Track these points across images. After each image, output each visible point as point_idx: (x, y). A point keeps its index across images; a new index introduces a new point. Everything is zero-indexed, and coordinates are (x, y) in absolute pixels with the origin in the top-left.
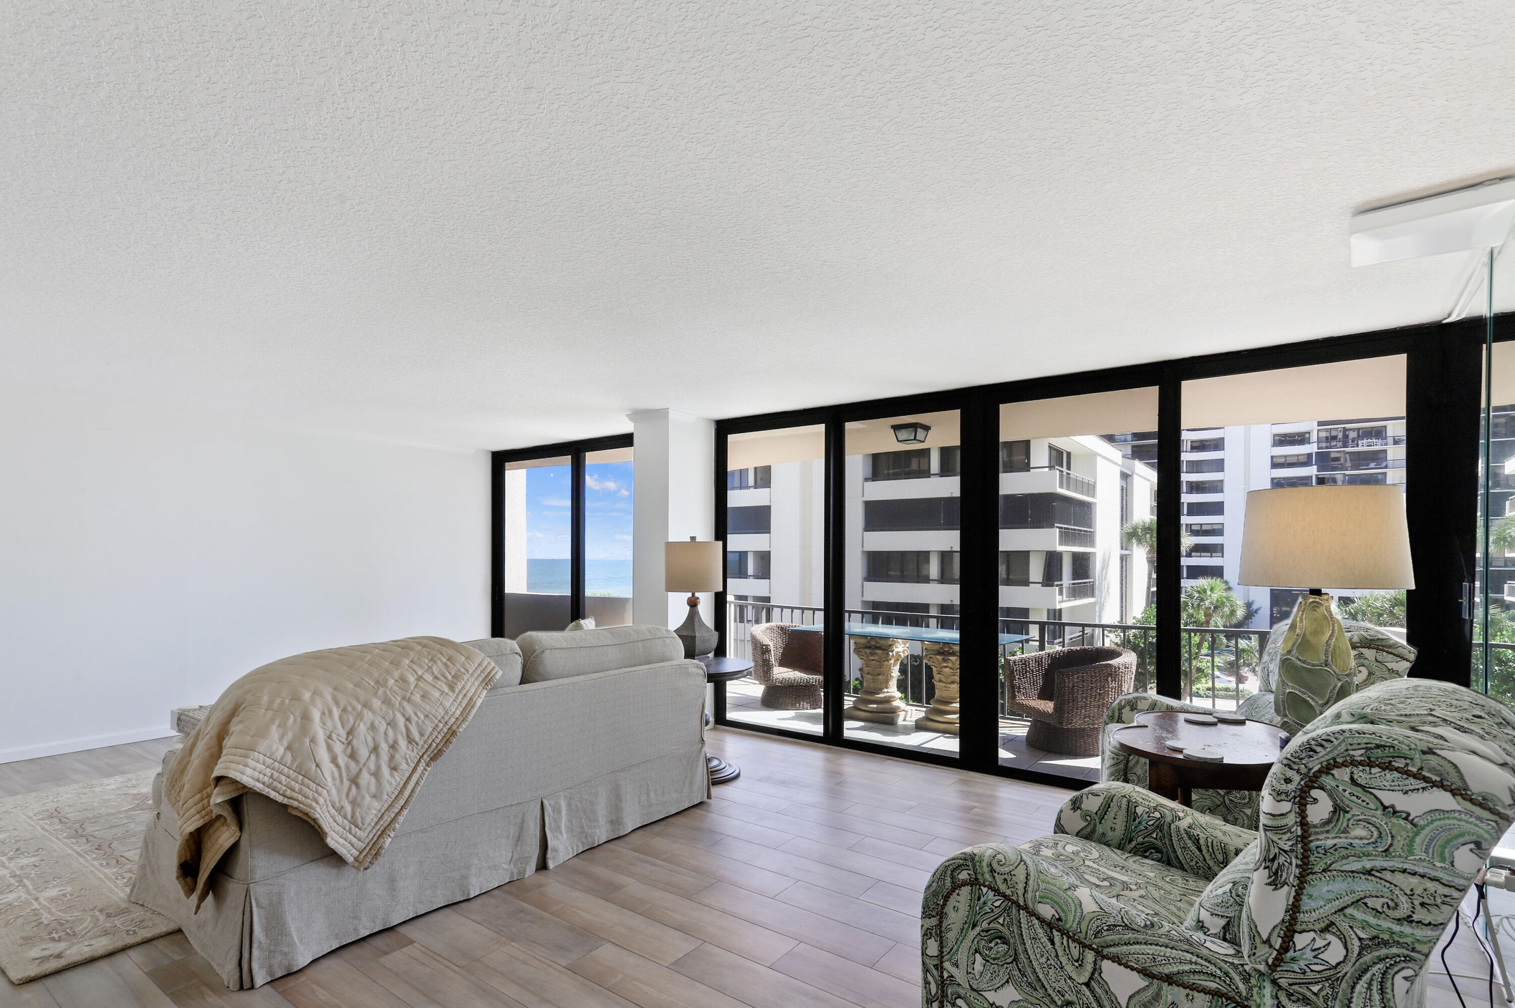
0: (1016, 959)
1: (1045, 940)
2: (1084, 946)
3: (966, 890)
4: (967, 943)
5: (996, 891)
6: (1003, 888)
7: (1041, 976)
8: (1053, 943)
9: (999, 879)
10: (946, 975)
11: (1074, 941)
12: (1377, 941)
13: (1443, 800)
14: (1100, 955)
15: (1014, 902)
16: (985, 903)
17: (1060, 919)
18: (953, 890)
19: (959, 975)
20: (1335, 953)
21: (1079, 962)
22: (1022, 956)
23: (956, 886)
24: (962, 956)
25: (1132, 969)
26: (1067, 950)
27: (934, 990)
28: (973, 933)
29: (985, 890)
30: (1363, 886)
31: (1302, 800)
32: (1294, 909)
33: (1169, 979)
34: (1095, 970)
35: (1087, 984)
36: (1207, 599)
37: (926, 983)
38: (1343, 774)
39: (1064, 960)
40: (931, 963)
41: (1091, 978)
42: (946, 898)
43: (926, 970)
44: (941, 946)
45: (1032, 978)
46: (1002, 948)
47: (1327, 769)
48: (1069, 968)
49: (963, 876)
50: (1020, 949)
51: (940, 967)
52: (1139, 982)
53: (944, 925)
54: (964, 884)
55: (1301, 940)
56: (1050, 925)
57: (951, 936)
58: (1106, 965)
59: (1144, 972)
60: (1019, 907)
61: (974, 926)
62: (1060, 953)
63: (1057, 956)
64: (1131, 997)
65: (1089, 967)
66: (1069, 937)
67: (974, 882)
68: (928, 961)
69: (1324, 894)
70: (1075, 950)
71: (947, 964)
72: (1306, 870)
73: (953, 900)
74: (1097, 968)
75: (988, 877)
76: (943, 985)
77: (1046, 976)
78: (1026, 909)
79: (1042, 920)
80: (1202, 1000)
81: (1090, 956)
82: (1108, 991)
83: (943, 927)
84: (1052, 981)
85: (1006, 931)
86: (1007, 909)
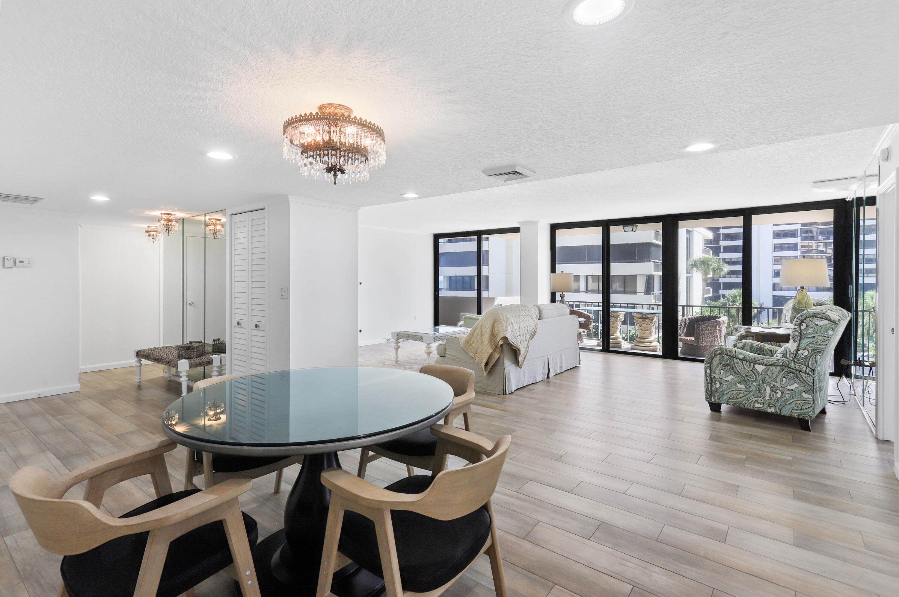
0: (733, 369)
1: (741, 363)
2: (750, 362)
3: (718, 356)
4: (719, 368)
5: (727, 355)
6: (729, 353)
7: (739, 371)
8: (742, 363)
9: (728, 352)
10: (712, 377)
11: (748, 362)
12: (814, 350)
13: (827, 321)
14: (755, 364)
15: (732, 356)
16: (724, 358)
17: (745, 358)
18: (714, 357)
19: (716, 376)
20: (806, 353)
21: (750, 366)
23: (715, 355)
24: (717, 372)
25: (762, 365)
26: (746, 365)
27: (709, 380)
28: (720, 366)
29: (724, 355)
30: (812, 340)
31: (800, 325)
32: (798, 346)
33: (771, 365)
34: (753, 367)
35: (751, 371)
36: (738, 301)
37: (707, 379)
38: (808, 319)
39: (745, 366)
40: (708, 375)
41: (753, 369)
42: (712, 359)
43: (706, 376)
44: (711, 370)
45: (737, 372)
46: (729, 367)
47: (805, 319)
48: (747, 368)
49: (718, 353)
50: (734, 367)
51: (710, 375)
52: (764, 367)
53: (712, 366)
54: (718, 355)
55: (799, 352)
56: (741, 360)
57: (714, 368)
58: (756, 366)
59: (765, 365)
60: (733, 357)
61: (721, 364)
62: (745, 365)
63: (744, 366)
64: (762, 371)
65: (752, 367)
66: (747, 361)
67: (721, 354)
68: (707, 374)
69: (804, 342)
70: (748, 364)
71: (713, 374)
72: (801, 338)
73: (714, 359)
74: (754, 367)
75: (725, 352)
76: (711, 379)
77: (741, 371)
78: (735, 357)
79: (739, 359)
80: (778, 368)
81: (752, 364)
82: (757, 371)
83: (710, 366)
84: (742, 372)
85: (730, 363)
86: (730, 359)
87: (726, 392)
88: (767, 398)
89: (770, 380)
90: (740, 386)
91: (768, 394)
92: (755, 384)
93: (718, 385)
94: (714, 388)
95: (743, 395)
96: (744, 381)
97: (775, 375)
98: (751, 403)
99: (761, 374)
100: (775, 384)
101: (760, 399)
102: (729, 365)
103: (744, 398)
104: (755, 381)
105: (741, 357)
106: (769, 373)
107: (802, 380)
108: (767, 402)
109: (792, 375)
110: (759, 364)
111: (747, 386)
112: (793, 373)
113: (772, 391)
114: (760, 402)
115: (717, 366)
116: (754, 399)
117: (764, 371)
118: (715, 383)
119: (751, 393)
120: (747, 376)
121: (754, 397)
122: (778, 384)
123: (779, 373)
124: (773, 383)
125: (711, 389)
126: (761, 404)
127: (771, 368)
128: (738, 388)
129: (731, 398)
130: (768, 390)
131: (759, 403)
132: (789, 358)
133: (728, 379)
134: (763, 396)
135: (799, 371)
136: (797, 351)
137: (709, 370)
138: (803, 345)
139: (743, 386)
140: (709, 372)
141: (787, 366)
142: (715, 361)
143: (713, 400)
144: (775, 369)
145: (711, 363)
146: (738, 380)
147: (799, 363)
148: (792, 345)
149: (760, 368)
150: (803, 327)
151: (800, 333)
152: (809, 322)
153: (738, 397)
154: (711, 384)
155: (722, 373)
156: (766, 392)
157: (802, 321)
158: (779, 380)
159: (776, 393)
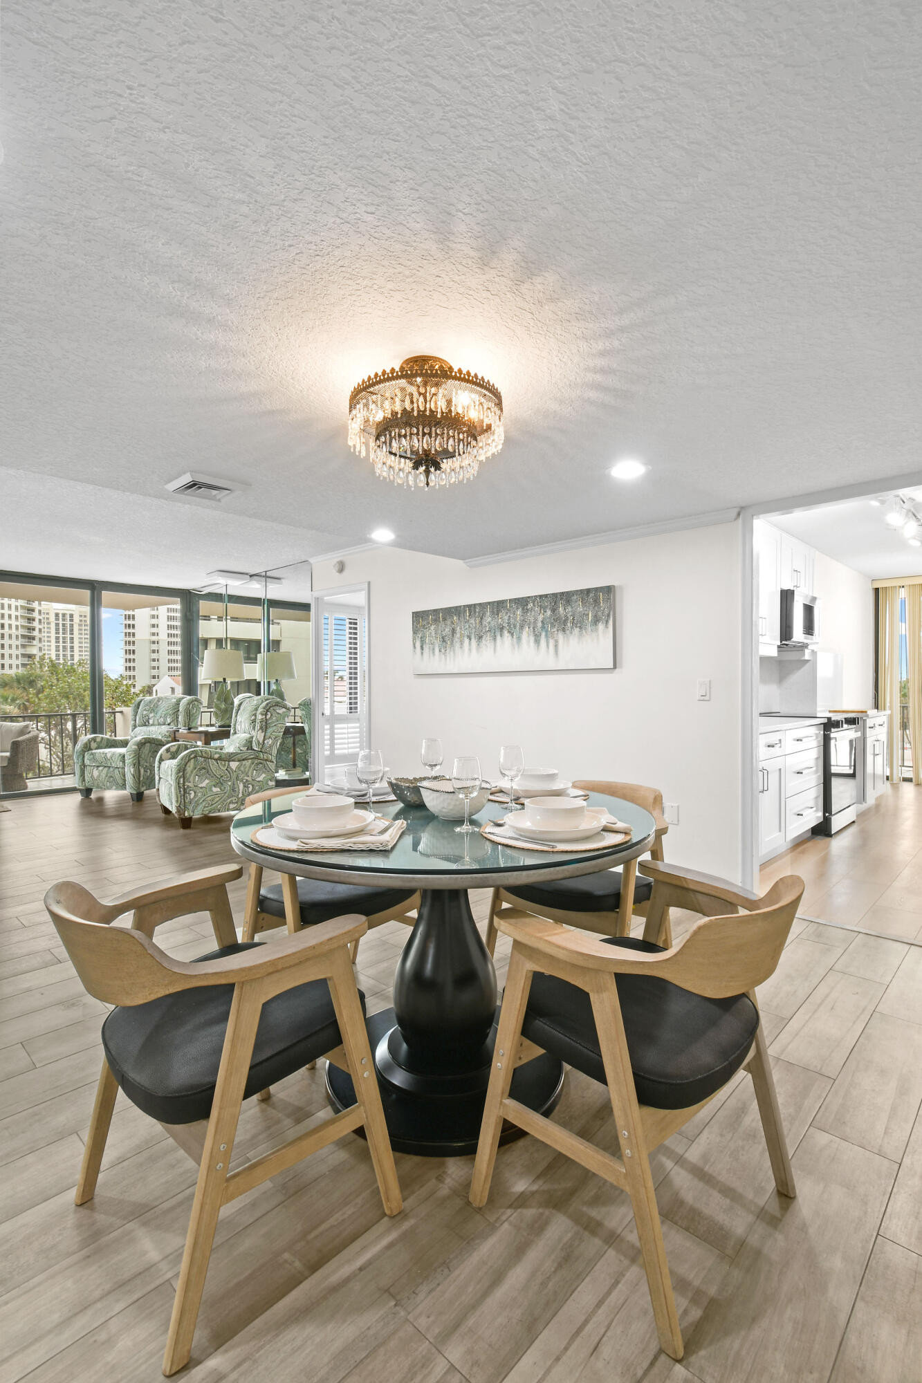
0: (208, 772)
1: (216, 764)
2: (225, 761)
3: (192, 760)
5: (202, 757)
6: (204, 755)
8: (218, 763)
9: (203, 753)
10: (186, 787)
11: (223, 761)
13: (284, 710)
14: (229, 761)
15: (207, 757)
16: (199, 761)
17: (220, 756)
19: (190, 785)
20: (270, 742)
21: (225, 765)
22: (210, 771)
24: (191, 779)
27: (183, 793)
29: (198, 758)
31: (266, 715)
32: (264, 736)
33: (244, 760)
35: (226, 769)
37: (180, 791)
38: (272, 709)
40: (181, 785)
41: (228, 767)
42: (185, 766)
44: (184, 779)
45: (212, 775)
47: (269, 709)
48: (222, 768)
49: (193, 755)
50: (209, 769)
51: (184, 785)
52: (237, 763)
53: (185, 774)
54: (192, 758)
55: (266, 742)
56: (216, 760)
57: (188, 775)
58: (231, 763)
59: (239, 760)
60: (209, 758)
61: (195, 768)
62: (220, 765)
65: (227, 765)
67: (195, 757)
69: (270, 730)
70: (223, 763)
71: (187, 784)
72: (266, 728)
73: (188, 765)
74: (229, 765)
75: (200, 754)
76: (185, 789)
77: (216, 772)
78: (211, 758)
79: (214, 759)
80: (250, 761)
81: (227, 762)
82: (231, 769)
83: (183, 774)
84: (218, 773)
85: (205, 766)
86: (205, 761)
87: (201, 800)
88: (240, 795)
89: (243, 775)
90: (215, 789)
91: (241, 792)
92: (229, 783)
93: (192, 795)
94: (187, 800)
95: (218, 799)
96: (219, 783)
97: (247, 769)
99: (235, 771)
100: (247, 778)
101: (233, 799)
102: (204, 768)
103: (219, 802)
104: (230, 781)
105: (217, 756)
106: (242, 769)
107: (268, 770)
108: (240, 800)
109: (261, 765)
110: (233, 761)
111: (222, 788)
112: (261, 763)
113: (245, 786)
114: (233, 801)
115: (192, 772)
116: (229, 801)
117: (238, 768)
118: (189, 794)
119: (227, 795)
120: (222, 776)
121: (229, 798)
122: (249, 779)
123: (250, 767)
124: (246, 778)
125: (184, 801)
126: (235, 803)
127: (244, 762)
128: (213, 793)
129: (206, 805)
130: (241, 786)
131: (233, 803)
132: (257, 749)
133: (204, 785)
134: (237, 793)
135: (266, 760)
136: (264, 740)
137: (182, 780)
138: (268, 734)
139: (219, 789)
140: (182, 782)
141: (257, 758)
142: (189, 767)
143: (186, 814)
144: (248, 763)
145: (184, 770)
146: (213, 783)
147: (266, 753)
148: (260, 736)
149: (234, 765)
150: (268, 717)
151: (266, 723)
152: (272, 711)
153: (213, 803)
154: (184, 796)
155: (197, 779)
156: (239, 790)
157: (268, 711)
158: (250, 774)
159: (248, 787)
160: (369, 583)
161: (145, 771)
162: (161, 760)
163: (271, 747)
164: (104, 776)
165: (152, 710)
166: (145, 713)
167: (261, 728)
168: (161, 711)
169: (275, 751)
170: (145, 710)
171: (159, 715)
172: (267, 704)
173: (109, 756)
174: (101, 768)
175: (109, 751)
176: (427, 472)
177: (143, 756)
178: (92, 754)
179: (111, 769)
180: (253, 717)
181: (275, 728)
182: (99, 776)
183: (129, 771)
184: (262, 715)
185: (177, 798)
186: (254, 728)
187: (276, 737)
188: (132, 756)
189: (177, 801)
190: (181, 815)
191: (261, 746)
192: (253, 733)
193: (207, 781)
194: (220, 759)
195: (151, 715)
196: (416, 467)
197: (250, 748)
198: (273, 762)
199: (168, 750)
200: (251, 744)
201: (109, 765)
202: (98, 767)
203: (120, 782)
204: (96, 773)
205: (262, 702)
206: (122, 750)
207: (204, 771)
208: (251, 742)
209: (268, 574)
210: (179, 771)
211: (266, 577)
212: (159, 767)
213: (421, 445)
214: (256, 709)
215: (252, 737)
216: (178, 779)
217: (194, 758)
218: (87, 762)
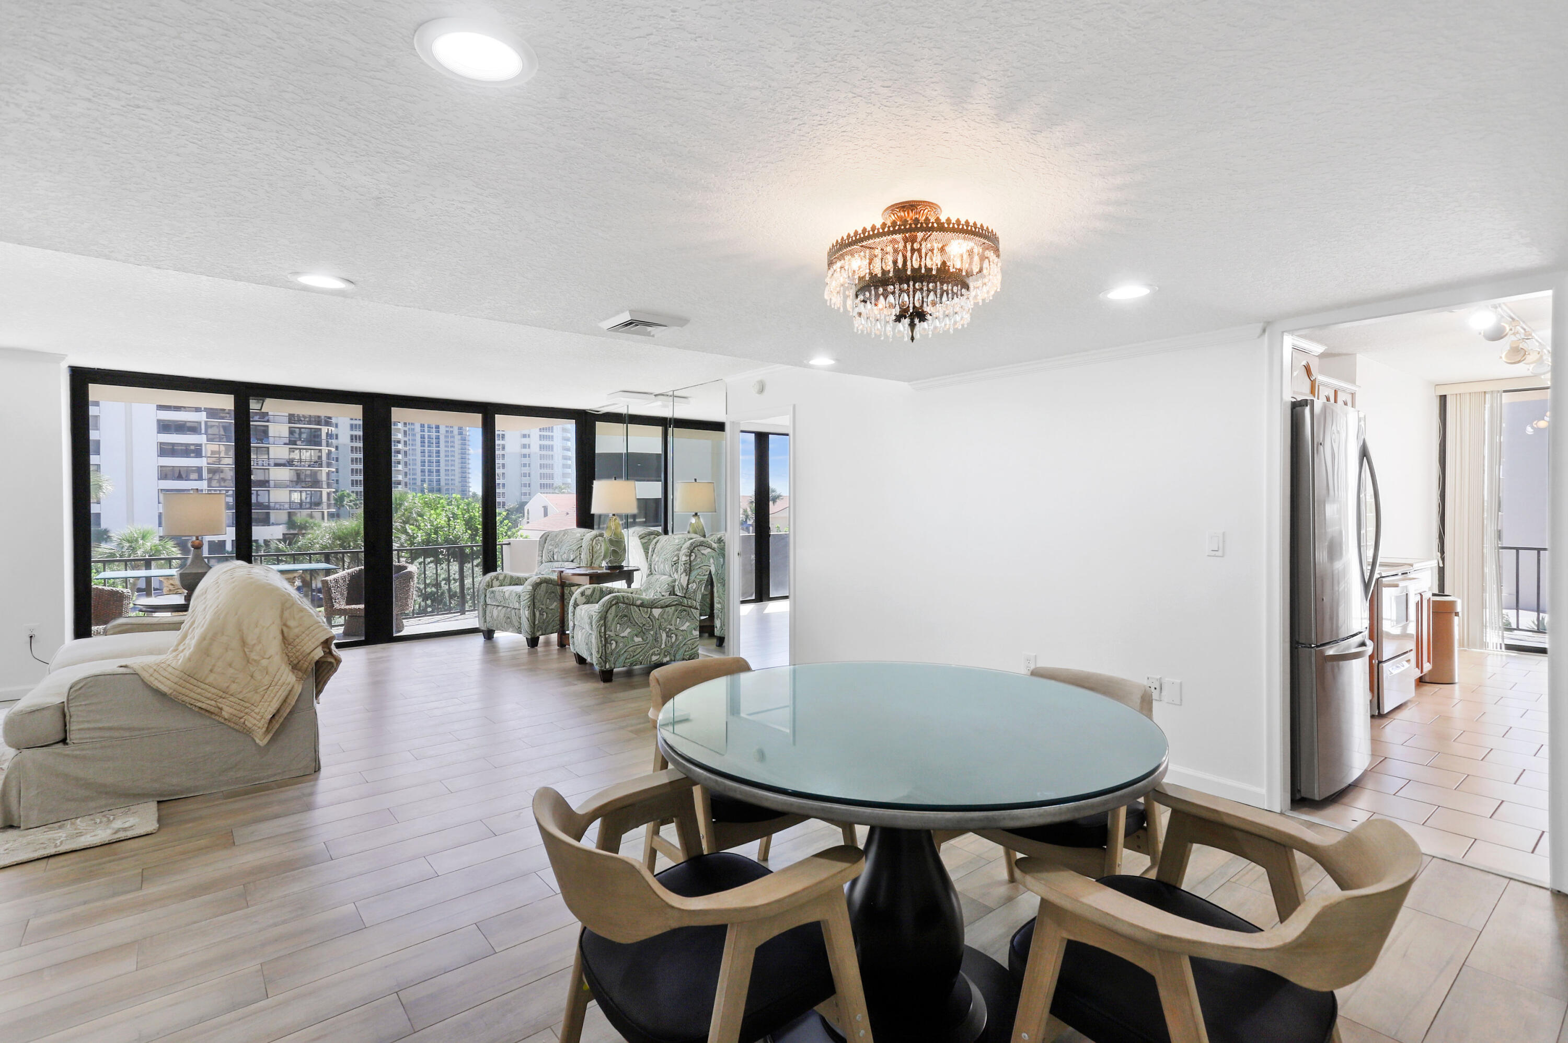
0: (629, 621)
1: (638, 611)
2: (647, 608)
3: (614, 607)
4: (613, 623)
5: (624, 603)
6: (626, 601)
8: (640, 610)
9: (625, 599)
10: (608, 636)
13: (709, 550)
14: (652, 608)
15: (628, 604)
16: (620, 608)
17: (643, 603)
19: (612, 634)
21: (647, 612)
22: (632, 619)
23: (611, 607)
24: (613, 628)
25: (659, 608)
26: (644, 611)
27: (604, 642)
28: (616, 619)
29: (619, 604)
31: (690, 556)
32: (688, 580)
33: (667, 606)
35: (649, 617)
37: (601, 641)
38: (696, 549)
39: (641, 614)
40: (603, 634)
41: (650, 615)
42: (607, 612)
43: (601, 638)
44: (606, 628)
45: (634, 623)
46: (626, 618)
47: (694, 549)
48: (644, 615)
49: (615, 602)
50: (631, 617)
51: (605, 634)
52: (660, 610)
54: (613, 605)
55: (689, 586)
56: (638, 606)
57: (609, 623)
58: (653, 610)
61: (616, 616)
62: (642, 612)
64: (659, 615)
67: (617, 603)
69: (694, 573)
70: (645, 609)
71: (608, 633)
72: (690, 571)
73: (609, 612)
74: (651, 612)
75: (622, 600)
76: (606, 639)
77: (638, 620)
78: (633, 605)
79: (636, 606)
80: (673, 608)
81: (649, 609)
82: (654, 616)
83: (605, 623)
84: (640, 622)
85: (627, 613)
86: (627, 607)
87: (623, 652)
88: (663, 646)
89: (666, 624)
90: (637, 639)
91: (663, 642)
92: (652, 633)
93: (614, 646)
94: (608, 652)
95: (641, 649)
96: (642, 633)
97: (670, 617)
98: (648, 657)
99: (658, 619)
100: (671, 627)
101: (656, 649)
102: (626, 616)
103: (641, 653)
104: (652, 630)
105: (639, 602)
106: (665, 616)
107: (693, 617)
108: (663, 651)
109: (685, 613)
110: (656, 607)
111: (645, 638)
112: (685, 610)
113: (667, 636)
114: (656, 653)
115: (613, 620)
116: (651, 652)
117: (661, 615)
118: (610, 643)
119: (649, 645)
120: (644, 625)
121: (651, 648)
122: (672, 628)
123: (673, 614)
124: (669, 626)
125: (606, 652)
127: (667, 609)
128: (635, 643)
129: (628, 657)
130: (664, 635)
131: (656, 655)
132: (680, 594)
133: (625, 634)
134: (659, 645)
135: (691, 607)
136: (688, 585)
137: (603, 628)
138: (692, 578)
139: (640, 639)
140: (603, 631)
141: (680, 604)
142: (611, 614)
143: (608, 666)
144: (671, 610)
145: (605, 618)
146: (635, 632)
147: (690, 598)
148: (684, 580)
149: (656, 612)
150: (692, 558)
151: (690, 565)
152: (697, 552)
153: (635, 654)
154: (605, 646)
155: (618, 628)
156: (662, 640)
157: (692, 552)
158: (673, 622)
159: (671, 637)
160: (794, 407)
161: (540, 614)
162: (576, 605)
163: (695, 592)
164: (502, 616)
165: (557, 546)
166: (550, 547)
167: (685, 571)
168: (565, 548)
169: (699, 597)
170: (550, 545)
171: (563, 551)
172: (692, 544)
173: (507, 595)
174: (500, 608)
175: (508, 589)
176: (912, 325)
177: (538, 597)
178: (493, 592)
179: (509, 609)
180: (676, 558)
181: (699, 570)
182: (498, 616)
183: (525, 613)
184: (686, 556)
185: (599, 648)
186: (677, 570)
187: (701, 581)
188: (529, 596)
189: (598, 652)
190: (602, 667)
191: (684, 591)
192: (676, 576)
193: (629, 630)
194: (642, 605)
195: (556, 550)
196: (898, 319)
197: (673, 593)
198: (697, 609)
199: (583, 594)
200: (674, 589)
201: (507, 605)
202: (498, 606)
203: (516, 624)
204: (495, 613)
205: (685, 541)
206: (518, 589)
207: (626, 619)
208: (674, 587)
209: (676, 393)
210: (601, 618)
211: (674, 396)
212: (574, 613)
213: (911, 302)
214: (679, 550)
215: (675, 581)
216: (599, 627)
217: (615, 604)
218: (489, 601)
